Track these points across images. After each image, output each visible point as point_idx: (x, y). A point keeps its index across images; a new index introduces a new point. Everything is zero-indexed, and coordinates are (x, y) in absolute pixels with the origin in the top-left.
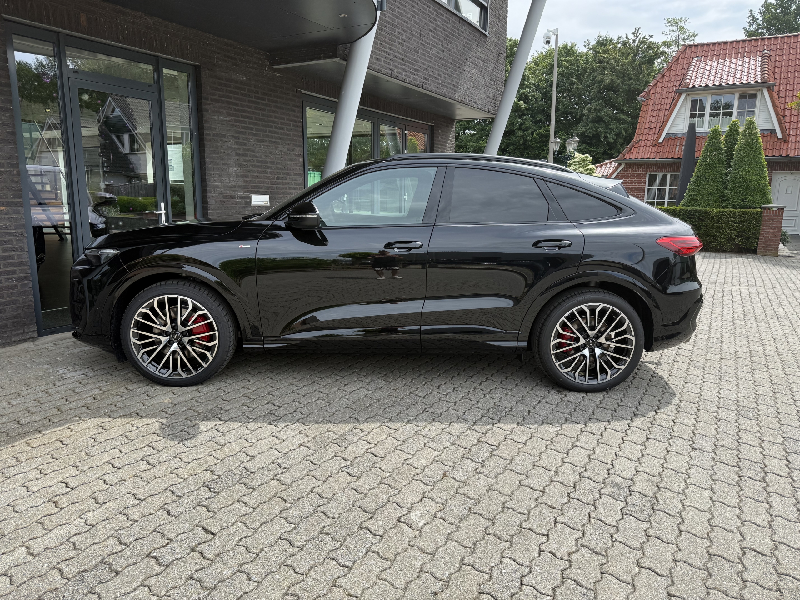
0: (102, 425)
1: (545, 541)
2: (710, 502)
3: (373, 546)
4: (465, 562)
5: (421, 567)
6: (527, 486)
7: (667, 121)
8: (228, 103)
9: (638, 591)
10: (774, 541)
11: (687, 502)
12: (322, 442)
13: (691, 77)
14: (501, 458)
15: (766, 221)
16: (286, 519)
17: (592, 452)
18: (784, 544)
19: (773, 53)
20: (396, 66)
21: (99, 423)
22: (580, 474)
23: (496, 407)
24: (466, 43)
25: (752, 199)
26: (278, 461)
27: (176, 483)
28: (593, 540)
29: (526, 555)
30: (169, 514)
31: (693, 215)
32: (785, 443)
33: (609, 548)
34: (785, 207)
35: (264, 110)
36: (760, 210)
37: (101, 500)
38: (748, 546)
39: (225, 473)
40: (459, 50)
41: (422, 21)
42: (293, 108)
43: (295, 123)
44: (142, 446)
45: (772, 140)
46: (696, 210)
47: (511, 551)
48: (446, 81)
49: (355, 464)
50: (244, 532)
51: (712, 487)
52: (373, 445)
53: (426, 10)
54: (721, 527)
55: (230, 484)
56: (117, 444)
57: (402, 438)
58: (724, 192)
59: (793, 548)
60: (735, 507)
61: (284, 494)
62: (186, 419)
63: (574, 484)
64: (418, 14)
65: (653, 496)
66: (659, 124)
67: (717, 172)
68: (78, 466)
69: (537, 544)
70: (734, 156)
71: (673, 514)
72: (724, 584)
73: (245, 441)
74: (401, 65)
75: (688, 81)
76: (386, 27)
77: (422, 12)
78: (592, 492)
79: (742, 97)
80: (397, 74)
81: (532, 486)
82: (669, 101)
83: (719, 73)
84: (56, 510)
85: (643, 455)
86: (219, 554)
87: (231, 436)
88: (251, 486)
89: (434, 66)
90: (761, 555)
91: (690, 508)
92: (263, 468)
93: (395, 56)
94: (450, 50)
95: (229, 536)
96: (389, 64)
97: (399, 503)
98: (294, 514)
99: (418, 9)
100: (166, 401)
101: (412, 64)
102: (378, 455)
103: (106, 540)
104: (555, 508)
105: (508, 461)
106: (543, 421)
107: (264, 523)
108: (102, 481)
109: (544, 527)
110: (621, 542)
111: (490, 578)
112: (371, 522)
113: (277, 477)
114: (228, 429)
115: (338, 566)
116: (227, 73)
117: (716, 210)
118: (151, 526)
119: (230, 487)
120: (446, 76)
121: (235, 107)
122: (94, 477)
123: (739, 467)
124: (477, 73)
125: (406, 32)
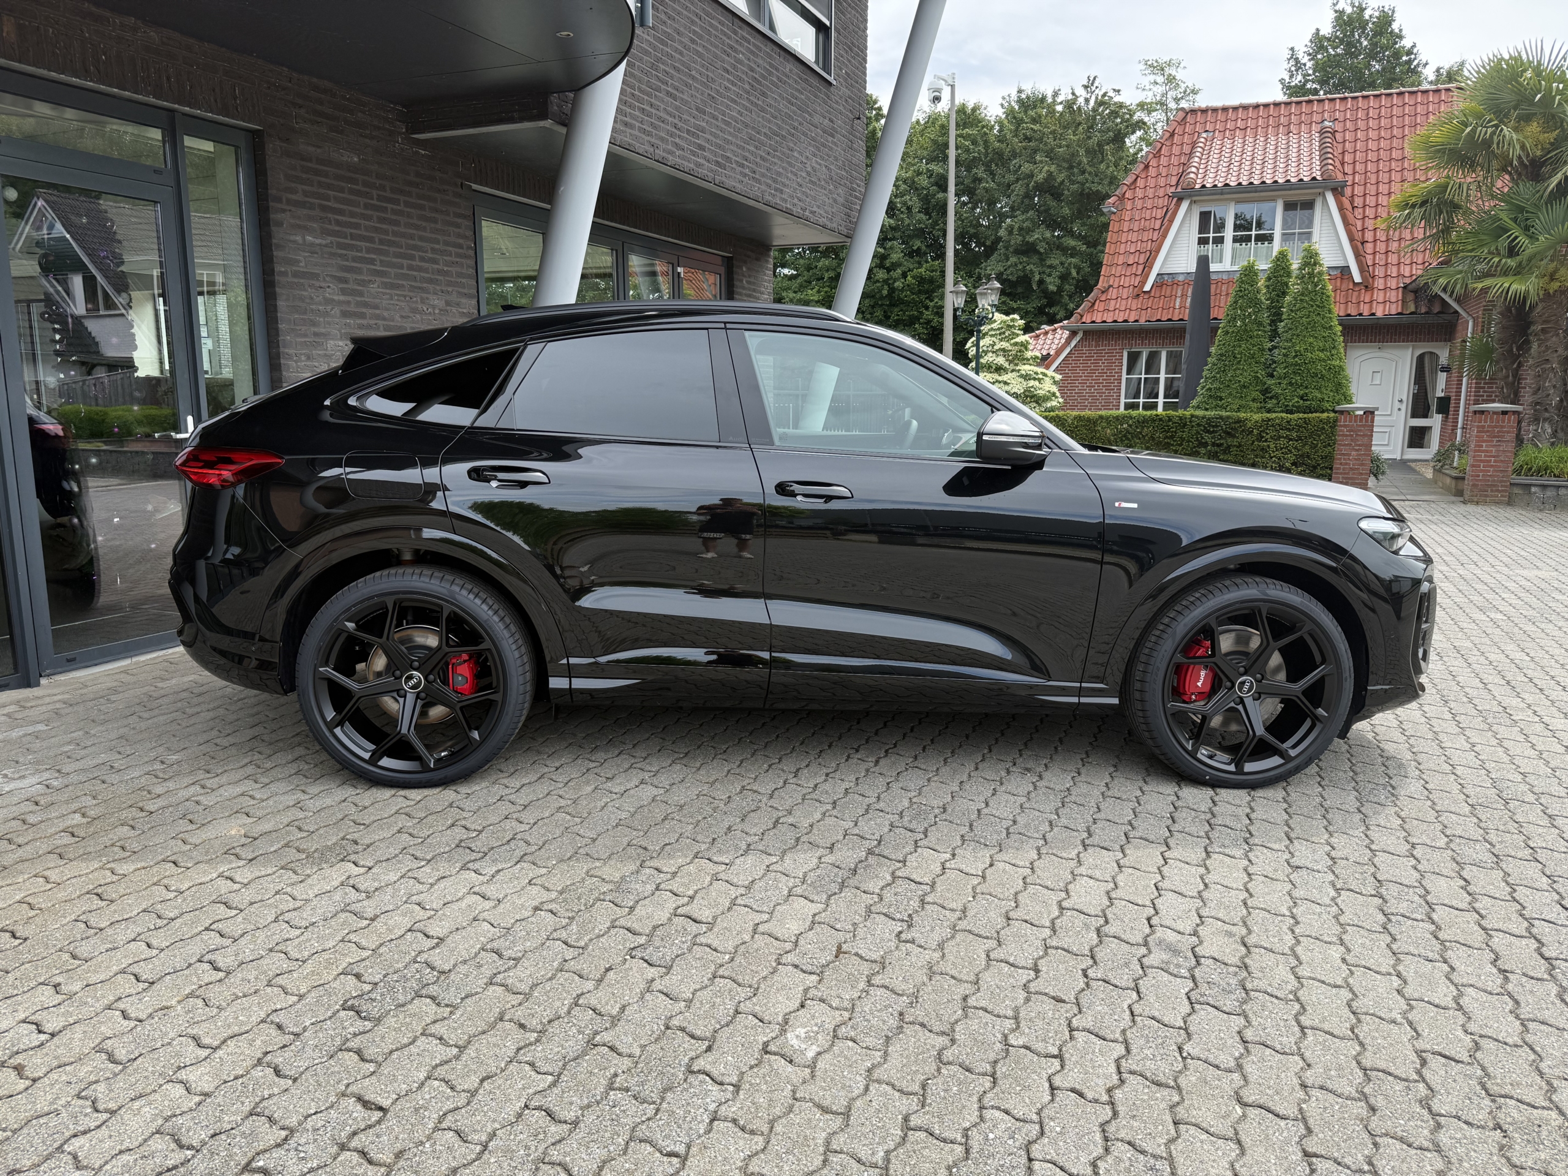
0: (99, 891)
1: (1059, 1068)
2: (1344, 967)
3: (723, 1108)
4: (912, 1124)
5: (828, 1143)
6: (1002, 961)
7: (1158, 251)
8: (324, 208)
9: (1249, 1152)
10: (1471, 1034)
11: (1303, 971)
12: (579, 899)
13: (1198, 169)
14: (943, 907)
15: (1343, 435)
16: (532, 1064)
17: (1112, 885)
18: (1490, 1037)
19: (1339, 127)
20: (662, 139)
21: (91, 887)
22: (1098, 930)
23: (915, 806)
24: (793, 96)
25: (1319, 396)
26: (495, 945)
27: (284, 1005)
28: (1146, 1058)
29: (1027, 1100)
30: (277, 1072)
31: (1217, 426)
32: (1452, 845)
33: (1180, 1072)
34: (1377, 409)
35: (396, 223)
36: (1332, 415)
37: (121, 1054)
38: (1428, 1047)
39: (385, 976)
40: (780, 111)
41: (710, 50)
42: (456, 220)
43: (461, 251)
44: (196, 931)
45: (1344, 287)
46: (1221, 417)
47: (997, 1094)
48: (757, 169)
49: (657, 942)
50: (448, 1099)
51: (1341, 939)
52: (686, 899)
53: (716, 29)
54: (1372, 1015)
55: (402, 999)
56: (139, 930)
57: (743, 880)
58: (1269, 382)
59: (1506, 1044)
60: (1390, 974)
61: (519, 1014)
62: (282, 868)
63: (1091, 950)
64: (701, 37)
65: (1239, 964)
66: (1142, 256)
67: (1254, 346)
68: (59, 984)
69: (1045, 1076)
70: (1284, 317)
71: (1282, 996)
72: (1401, 1125)
73: (417, 907)
74: (672, 136)
75: (1192, 175)
76: (641, 59)
77: (711, 35)
78: (1127, 965)
79: (1289, 206)
80: (665, 155)
81: (1011, 960)
82: (1160, 214)
83: (1248, 163)
84: (22, 1084)
85: (1206, 885)
86: (401, 1152)
87: (386, 899)
88: (446, 1002)
89: (734, 140)
90: (1453, 1063)
91: (1311, 982)
92: (465, 962)
93: (659, 118)
94: (763, 110)
95: (417, 1110)
96: (649, 134)
97: (760, 1015)
98: (547, 1053)
99: (702, 28)
100: (233, 832)
101: (694, 134)
102: (699, 918)
103: (145, 1141)
104: (1064, 1001)
105: (958, 914)
106: (1007, 829)
107: (488, 1077)
108: (118, 1013)
109: (1051, 1041)
110: (1199, 1059)
111: (967, 1151)
112: (710, 1057)
113: (499, 979)
114: (376, 884)
115: (658, 1155)
116: (319, 147)
117: (1257, 417)
118: (243, 1103)
119: (403, 1006)
120: (758, 160)
121: (336, 217)
122: (99, 1006)
123: (1381, 897)
124: (814, 155)
125: (678, 70)
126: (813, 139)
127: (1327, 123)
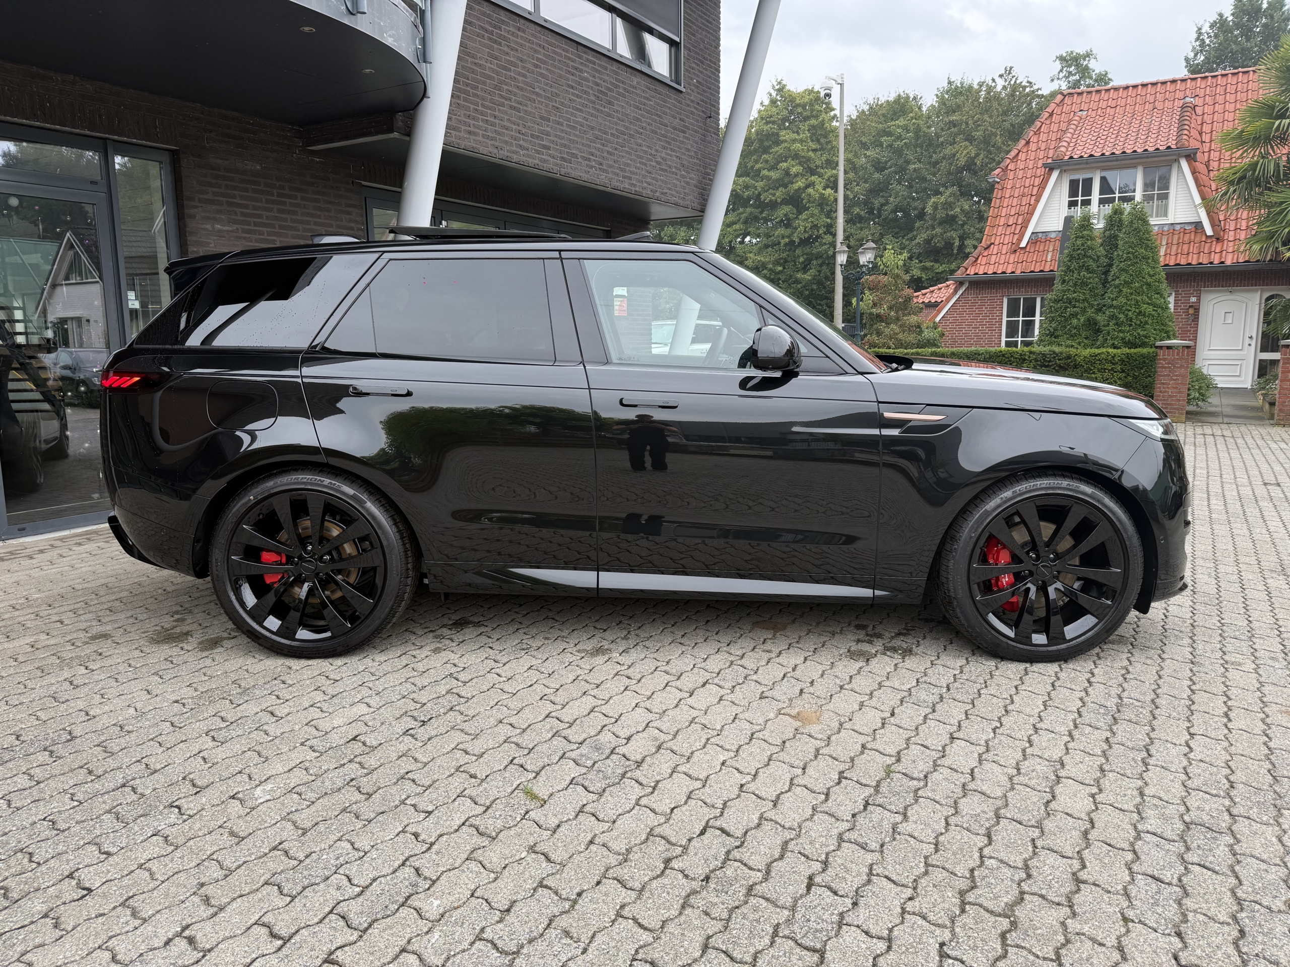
1: (421, 819)
3: (168, 828)
4: (281, 847)
5: (213, 853)
6: (462, 750)
7: (1032, 214)
8: (230, 204)
10: (763, 818)
11: (683, 767)
12: (211, 697)
13: (1069, 143)
14: (461, 713)
16: (73, 795)
17: (604, 702)
18: (775, 821)
19: (1198, 102)
20: (506, 142)
22: (557, 732)
24: (640, 103)
26: (125, 722)
28: (493, 817)
29: (375, 838)
32: (913, 689)
33: (509, 828)
35: (295, 213)
36: (1154, 349)
38: (718, 824)
39: (35, 737)
40: (627, 115)
41: (554, 72)
42: (349, 209)
43: (351, 232)
45: (1197, 240)
47: (358, 832)
48: (604, 162)
49: (233, 726)
51: (739, 748)
52: (282, 702)
53: (560, 55)
54: (701, 800)
55: (31, 751)
57: (336, 691)
59: (782, 826)
60: (749, 773)
61: (96, 765)
62: (37, 668)
63: (536, 745)
64: (544, 62)
65: (639, 760)
66: (1021, 218)
69: (405, 824)
71: (646, 783)
72: (632, 873)
73: (99, 696)
74: (515, 140)
75: (1063, 149)
76: (484, 83)
77: (554, 59)
78: (551, 756)
80: (509, 154)
81: (470, 749)
82: (1037, 181)
83: (1113, 136)
85: (677, 706)
87: (84, 690)
88: (58, 755)
89: (579, 140)
90: (724, 836)
91: (680, 775)
92: (95, 731)
93: (503, 127)
94: (609, 115)
96: (493, 139)
97: (253, 775)
98: (90, 788)
99: (545, 55)
101: (538, 137)
102: (277, 714)
104: (475, 777)
105: (466, 718)
107: (38, 800)
109: (436, 802)
110: (533, 820)
111: (298, 865)
112: (192, 798)
113: (105, 743)
115: (97, 853)
116: (227, 160)
119: (28, 755)
120: (605, 154)
121: (242, 210)
124: (664, 148)
125: (522, 89)
126: (663, 136)
127: (1188, 99)
